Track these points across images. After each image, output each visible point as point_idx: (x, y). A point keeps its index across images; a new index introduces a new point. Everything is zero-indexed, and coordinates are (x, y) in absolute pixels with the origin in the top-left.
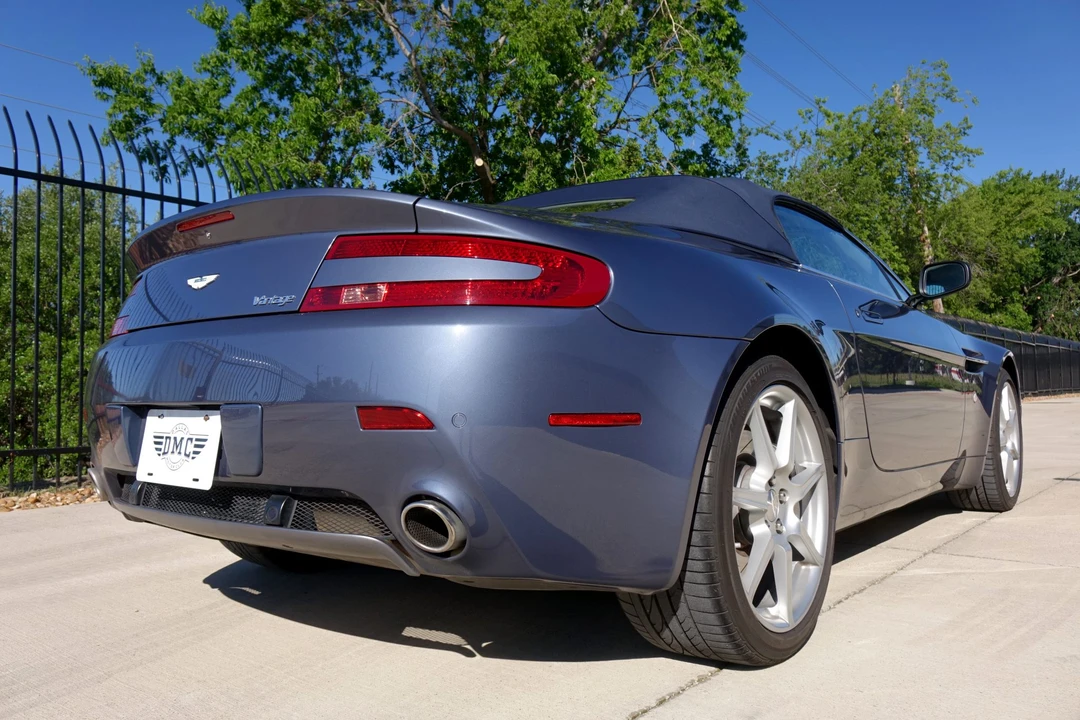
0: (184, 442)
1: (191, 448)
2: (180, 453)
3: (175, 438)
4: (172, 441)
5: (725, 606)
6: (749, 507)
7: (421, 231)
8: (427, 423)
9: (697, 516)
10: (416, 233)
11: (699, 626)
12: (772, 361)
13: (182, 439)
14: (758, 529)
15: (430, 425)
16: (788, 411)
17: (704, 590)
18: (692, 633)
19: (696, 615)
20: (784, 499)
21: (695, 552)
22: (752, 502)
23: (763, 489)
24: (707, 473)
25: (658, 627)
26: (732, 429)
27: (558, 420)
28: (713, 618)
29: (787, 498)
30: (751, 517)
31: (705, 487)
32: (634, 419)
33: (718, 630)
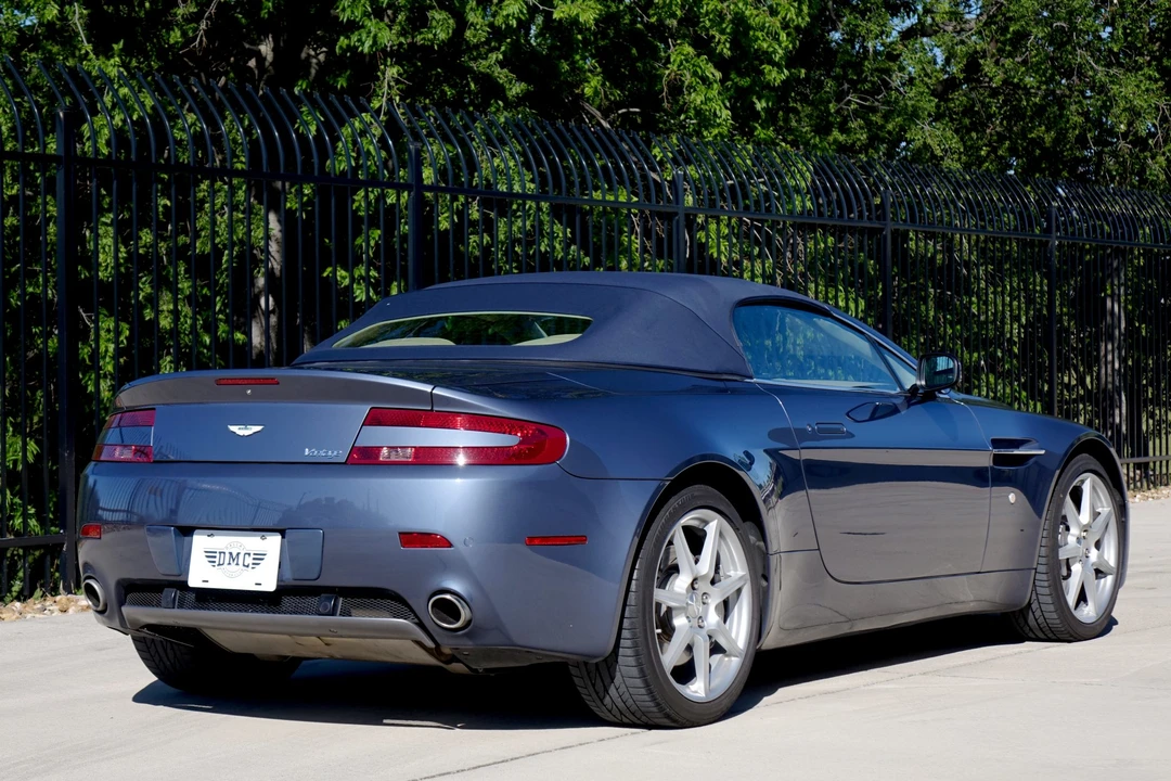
0: (241, 557)
1: (249, 560)
2: (237, 564)
3: (231, 554)
4: (227, 556)
5: (647, 672)
6: (672, 604)
7: (435, 409)
8: (446, 543)
9: (627, 608)
10: (432, 410)
11: (630, 689)
12: (697, 490)
13: (238, 554)
14: (679, 622)
15: (450, 545)
16: (712, 530)
17: (632, 661)
18: (626, 696)
19: (627, 680)
20: (706, 601)
21: (625, 634)
22: (674, 600)
23: (684, 592)
24: (635, 577)
25: (601, 694)
26: (655, 545)
27: (531, 541)
28: (639, 682)
29: (709, 601)
30: (674, 613)
31: (633, 587)
32: (582, 539)
33: (643, 691)
